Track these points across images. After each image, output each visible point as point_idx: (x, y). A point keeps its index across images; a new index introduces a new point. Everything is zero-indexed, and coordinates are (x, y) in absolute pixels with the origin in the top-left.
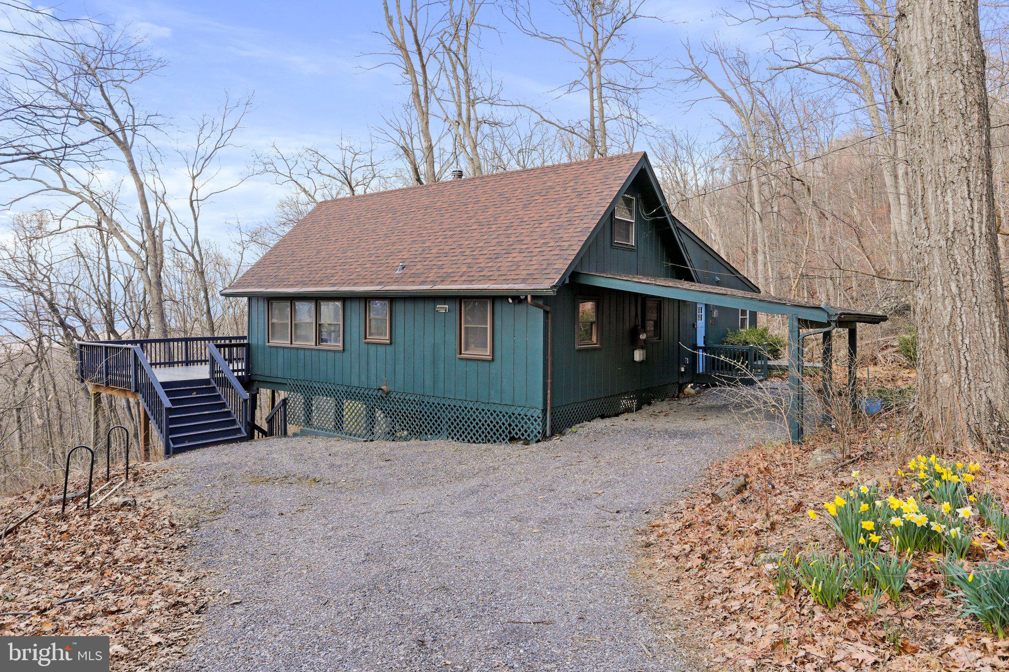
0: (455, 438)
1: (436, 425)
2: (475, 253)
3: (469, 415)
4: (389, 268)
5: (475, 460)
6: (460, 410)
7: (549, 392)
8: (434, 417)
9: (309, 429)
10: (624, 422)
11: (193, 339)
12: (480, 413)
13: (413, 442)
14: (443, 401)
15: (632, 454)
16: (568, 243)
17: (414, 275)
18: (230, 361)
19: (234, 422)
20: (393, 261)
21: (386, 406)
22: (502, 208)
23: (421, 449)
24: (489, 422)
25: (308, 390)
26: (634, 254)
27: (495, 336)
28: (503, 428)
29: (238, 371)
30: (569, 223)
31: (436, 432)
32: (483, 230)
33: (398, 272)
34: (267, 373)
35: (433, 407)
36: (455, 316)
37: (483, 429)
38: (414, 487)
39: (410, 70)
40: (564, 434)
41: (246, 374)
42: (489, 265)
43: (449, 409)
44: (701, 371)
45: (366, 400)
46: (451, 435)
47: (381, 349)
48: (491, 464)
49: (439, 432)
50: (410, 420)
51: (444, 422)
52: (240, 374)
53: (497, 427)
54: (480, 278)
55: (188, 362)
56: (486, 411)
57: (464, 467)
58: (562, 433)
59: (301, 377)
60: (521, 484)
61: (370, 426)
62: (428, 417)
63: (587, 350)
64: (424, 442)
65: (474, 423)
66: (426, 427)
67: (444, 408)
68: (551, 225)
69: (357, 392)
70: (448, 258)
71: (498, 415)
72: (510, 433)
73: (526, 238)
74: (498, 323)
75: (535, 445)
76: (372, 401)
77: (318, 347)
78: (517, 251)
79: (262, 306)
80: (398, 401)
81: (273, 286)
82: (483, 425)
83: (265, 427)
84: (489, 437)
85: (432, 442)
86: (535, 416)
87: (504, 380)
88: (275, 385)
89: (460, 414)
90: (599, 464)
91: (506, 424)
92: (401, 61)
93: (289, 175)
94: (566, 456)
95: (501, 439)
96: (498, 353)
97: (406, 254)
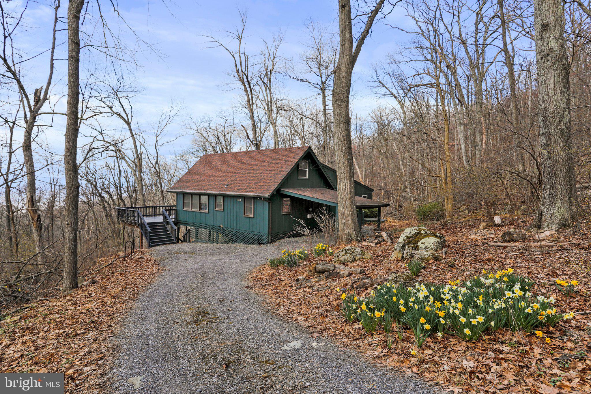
0: (243, 243)
2: (250, 181)
3: (247, 236)
4: (223, 185)
7: (270, 228)
8: (236, 236)
9: (197, 240)
11: (157, 207)
12: (250, 235)
14: (239, 231)
16: (277, 180)
17: (231, 188)
18: (170, 215)
19: (171, 237)
20: (225, 182)
21: (222, 232)
24: (252, 238)
25: (197, 226)
26: (308, 181)
27: (254, 210)
30: (280, 172)
33: (226, 187)
34: (183, 220)
35: (236, 232)
36: (242, 202)
37: (251, 240)
39: (246, 91)
40: (276, 242)
41: (176, 220)
42: (253, 186)
43: (241, 233)
45: (216, 230)
46: (241, 242)
47: (220, 213)
49: (238, 241)
50: (229, 237)
51: (239, 238)
52: (174, 220)
53: (255, 239)
54: (250, 190)
55: (154, 215)
56: (252, 234)
59: (195, 222)
61: (217, 239)
63: (286, 214)
64: (232, 244)
65: (248, 238)
68: (275, 172)
69: (213, 227)
70: (242, 182)
71: (255, 236)
72: (259, 241)
73: (266, 177)
74: (255, 205)
75: (266, 245)
76: (218, 230)
77: (200, 211)
78: (262, 181)
79: (181, 196)
80: (226, 231)
81: (185, 189)
83: (182, 239)
84: (252, 243)
85: (236, 244)
86: (266, 236)
87: (257, 224)
88: (186, 224)
89: (244, 235)
91: (258, 239)
92: (243, 87)
95: (256, 243)
96: (255, 216)
97: (229, 180)
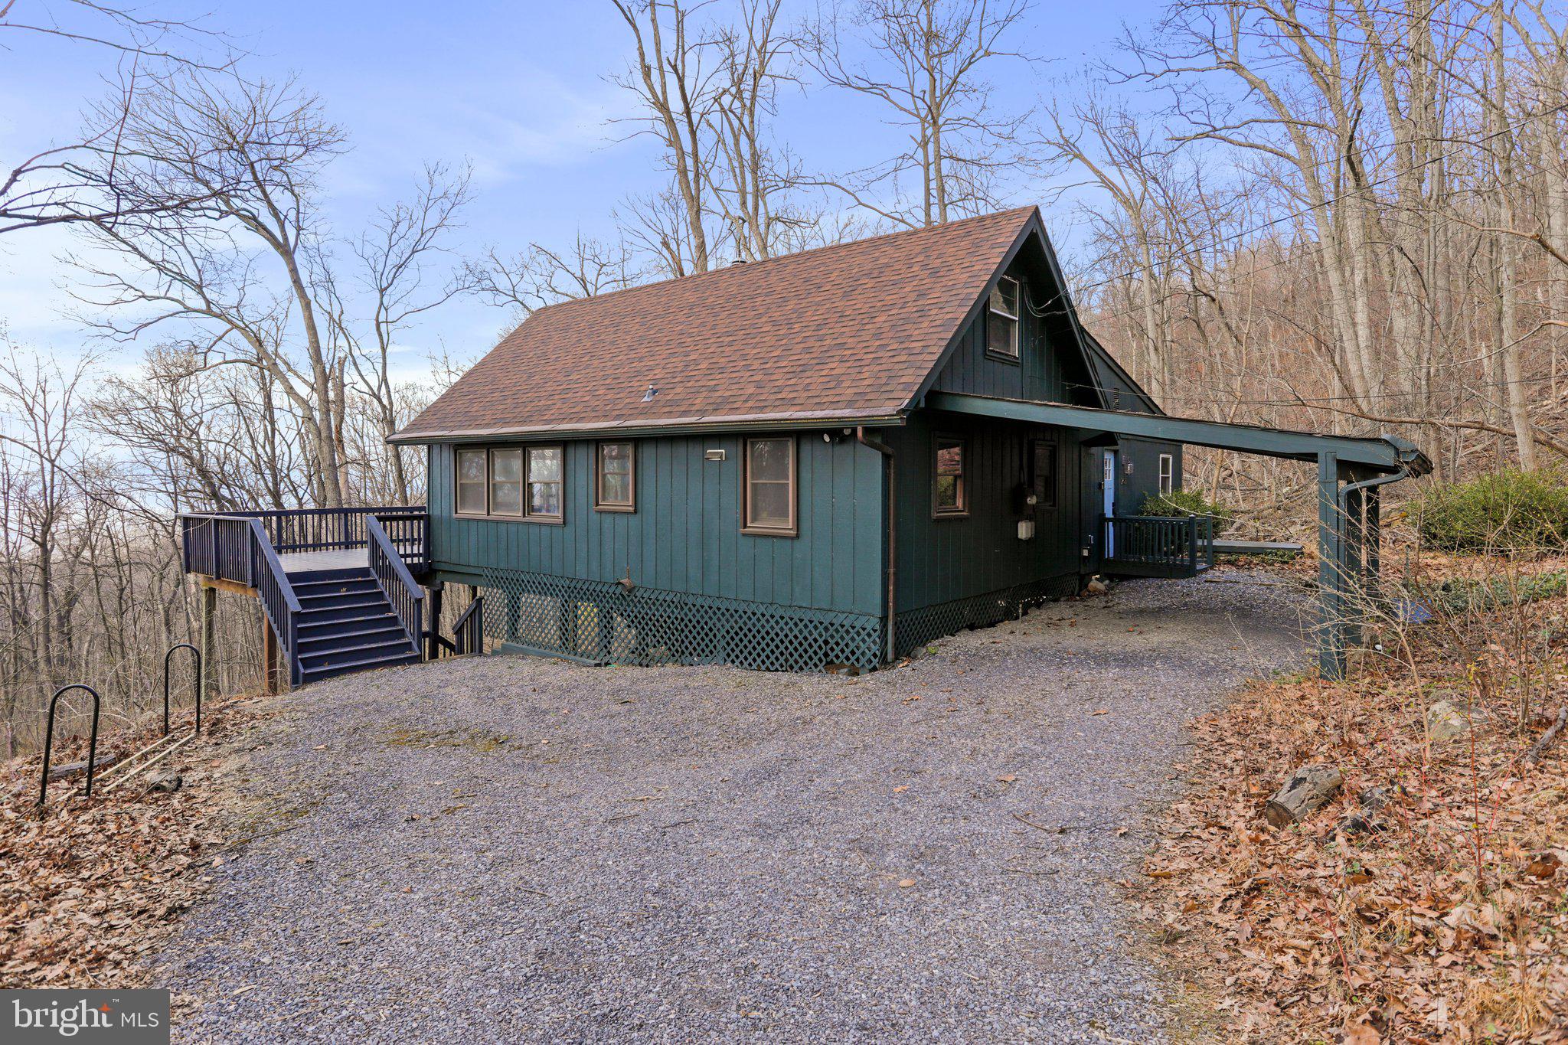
0: (737, 662)
1: (707, 640)
2: (767, 366)
3: (759, 626)
4: (632, 395)
5: (770, 704)
6: (745, 617)
7: (891, 588)
8: (702, 628)
9: (514, 644)
10: (1011, 637)
12: (777, 623)
13: (670, 668)
14: (717, 603)
15: (1045, 696)
16: (921, 344)
17: (670, 403)
18: (402, 542)
19: (401, 633)
20: (638, 384)
21: (628, 610)
22: (809, 300)
23: (681, 683)
24: (791, 637)
25: (514, 585)
26: (1017, 371)
27: (801, 497)
28: (815, 647)
29: (412, 555)
30: (919, 314)
31: (707, 651)
32: (781, 332)
33: (646, 399)
34: (454, 559)
35: (702, 612)
36: (734, 464)
37: (782, 648)
38: (664, 757)
39: (675, 140)
40: (915, 658)
41: (425, 560)
42: (791, 382)
43: (727, 615)
44: (1111, 555)
45: (598, 600)
46: (731, 658)
47: (621, 521)
48: (799, 714)
49: (711, 652)
50: (666, 633)
51: (719, 636)
52: (416, 560)
53: (806, 645)
54: (777, 403)
55: (348, 544)
56: (787, 619)
57: (752, 717)
58: (911, 656)
59: (503, 565)
60: (857, 757)
61: (605, 641)
62: (694, 627)
63: (949, 520)
64: (686, 669)
65: (768, 639)
66: (691, 643)
67: (719, 614)
68: (890, 318)
69: (585, 588)
70: (724, 375)
71: (806, 626)
72: (826, 655)
73: (850, 340)
74: (806, 475)
75: (868, 677)
76: (608, 602)
77: (528, 519)
78: (836, 359)
79: (448, 456)
80: (646, 603)
81: (460, 427)
82: (782, 642)
83: (452, 638)
84: (791, 661)
85: (700, 670)
86: (869, 628)
87: (817, 569)
88: (474, 578)
89: (745, 624)
90: (990, 717)
91: (820, 641)
92: (662, 128)
93: (512, 293)
94: (927, 699)
95: (811, 664)
96: (806, 525)
97: (659, 373)
